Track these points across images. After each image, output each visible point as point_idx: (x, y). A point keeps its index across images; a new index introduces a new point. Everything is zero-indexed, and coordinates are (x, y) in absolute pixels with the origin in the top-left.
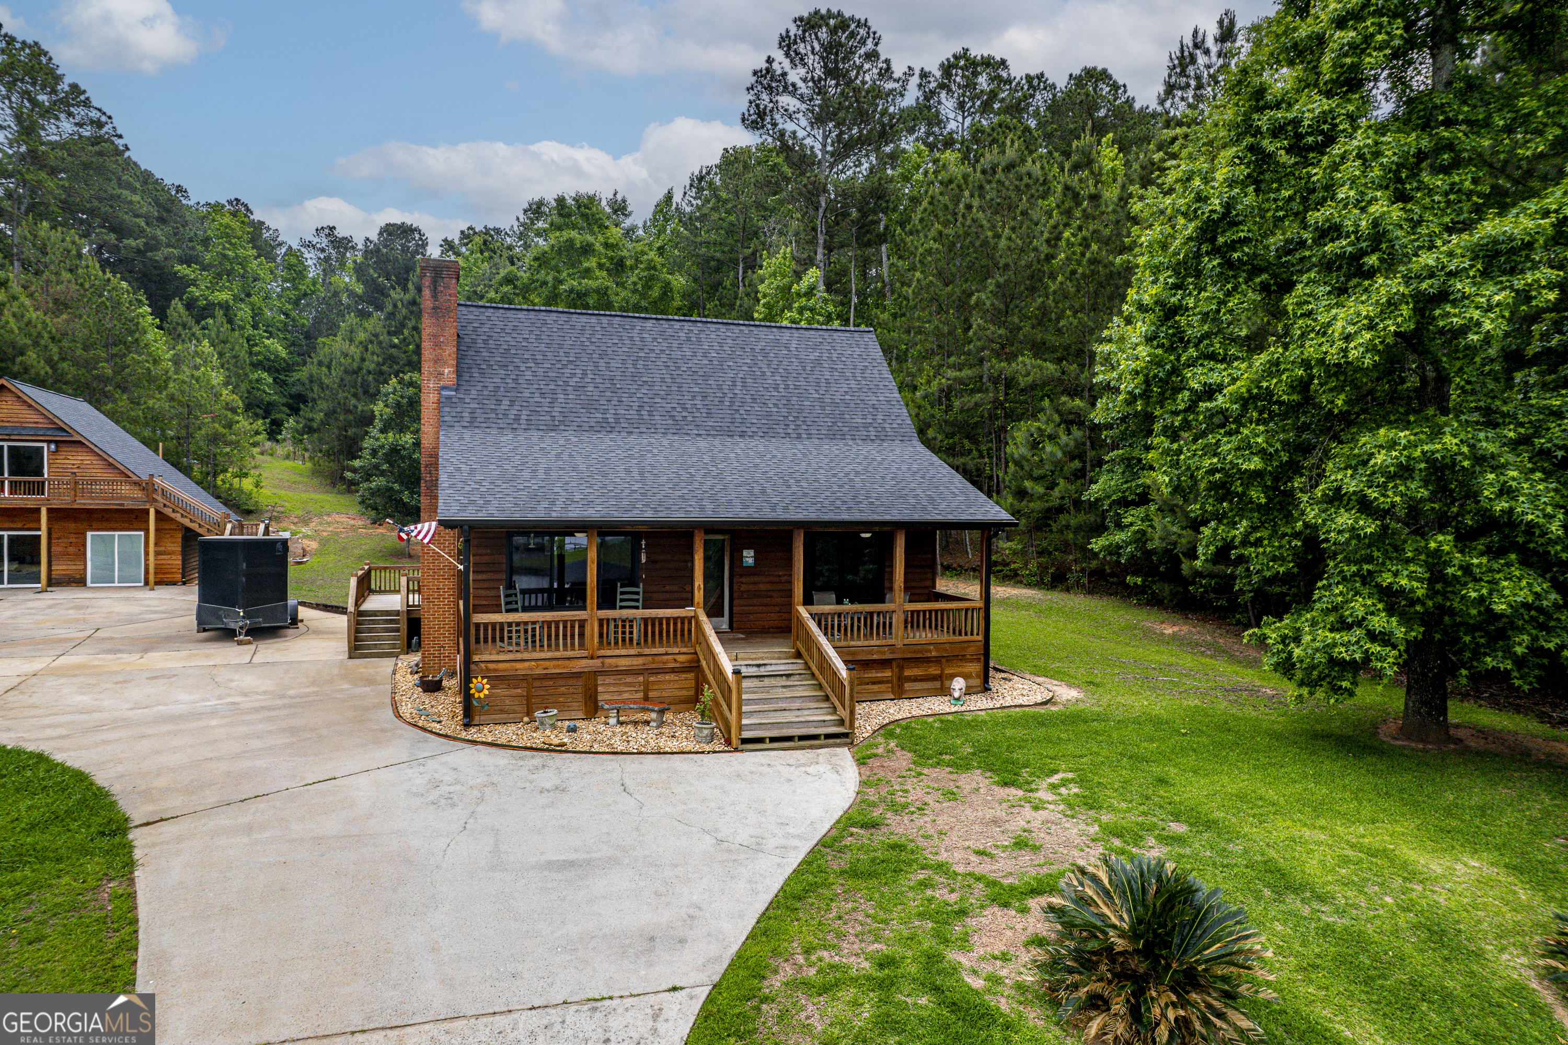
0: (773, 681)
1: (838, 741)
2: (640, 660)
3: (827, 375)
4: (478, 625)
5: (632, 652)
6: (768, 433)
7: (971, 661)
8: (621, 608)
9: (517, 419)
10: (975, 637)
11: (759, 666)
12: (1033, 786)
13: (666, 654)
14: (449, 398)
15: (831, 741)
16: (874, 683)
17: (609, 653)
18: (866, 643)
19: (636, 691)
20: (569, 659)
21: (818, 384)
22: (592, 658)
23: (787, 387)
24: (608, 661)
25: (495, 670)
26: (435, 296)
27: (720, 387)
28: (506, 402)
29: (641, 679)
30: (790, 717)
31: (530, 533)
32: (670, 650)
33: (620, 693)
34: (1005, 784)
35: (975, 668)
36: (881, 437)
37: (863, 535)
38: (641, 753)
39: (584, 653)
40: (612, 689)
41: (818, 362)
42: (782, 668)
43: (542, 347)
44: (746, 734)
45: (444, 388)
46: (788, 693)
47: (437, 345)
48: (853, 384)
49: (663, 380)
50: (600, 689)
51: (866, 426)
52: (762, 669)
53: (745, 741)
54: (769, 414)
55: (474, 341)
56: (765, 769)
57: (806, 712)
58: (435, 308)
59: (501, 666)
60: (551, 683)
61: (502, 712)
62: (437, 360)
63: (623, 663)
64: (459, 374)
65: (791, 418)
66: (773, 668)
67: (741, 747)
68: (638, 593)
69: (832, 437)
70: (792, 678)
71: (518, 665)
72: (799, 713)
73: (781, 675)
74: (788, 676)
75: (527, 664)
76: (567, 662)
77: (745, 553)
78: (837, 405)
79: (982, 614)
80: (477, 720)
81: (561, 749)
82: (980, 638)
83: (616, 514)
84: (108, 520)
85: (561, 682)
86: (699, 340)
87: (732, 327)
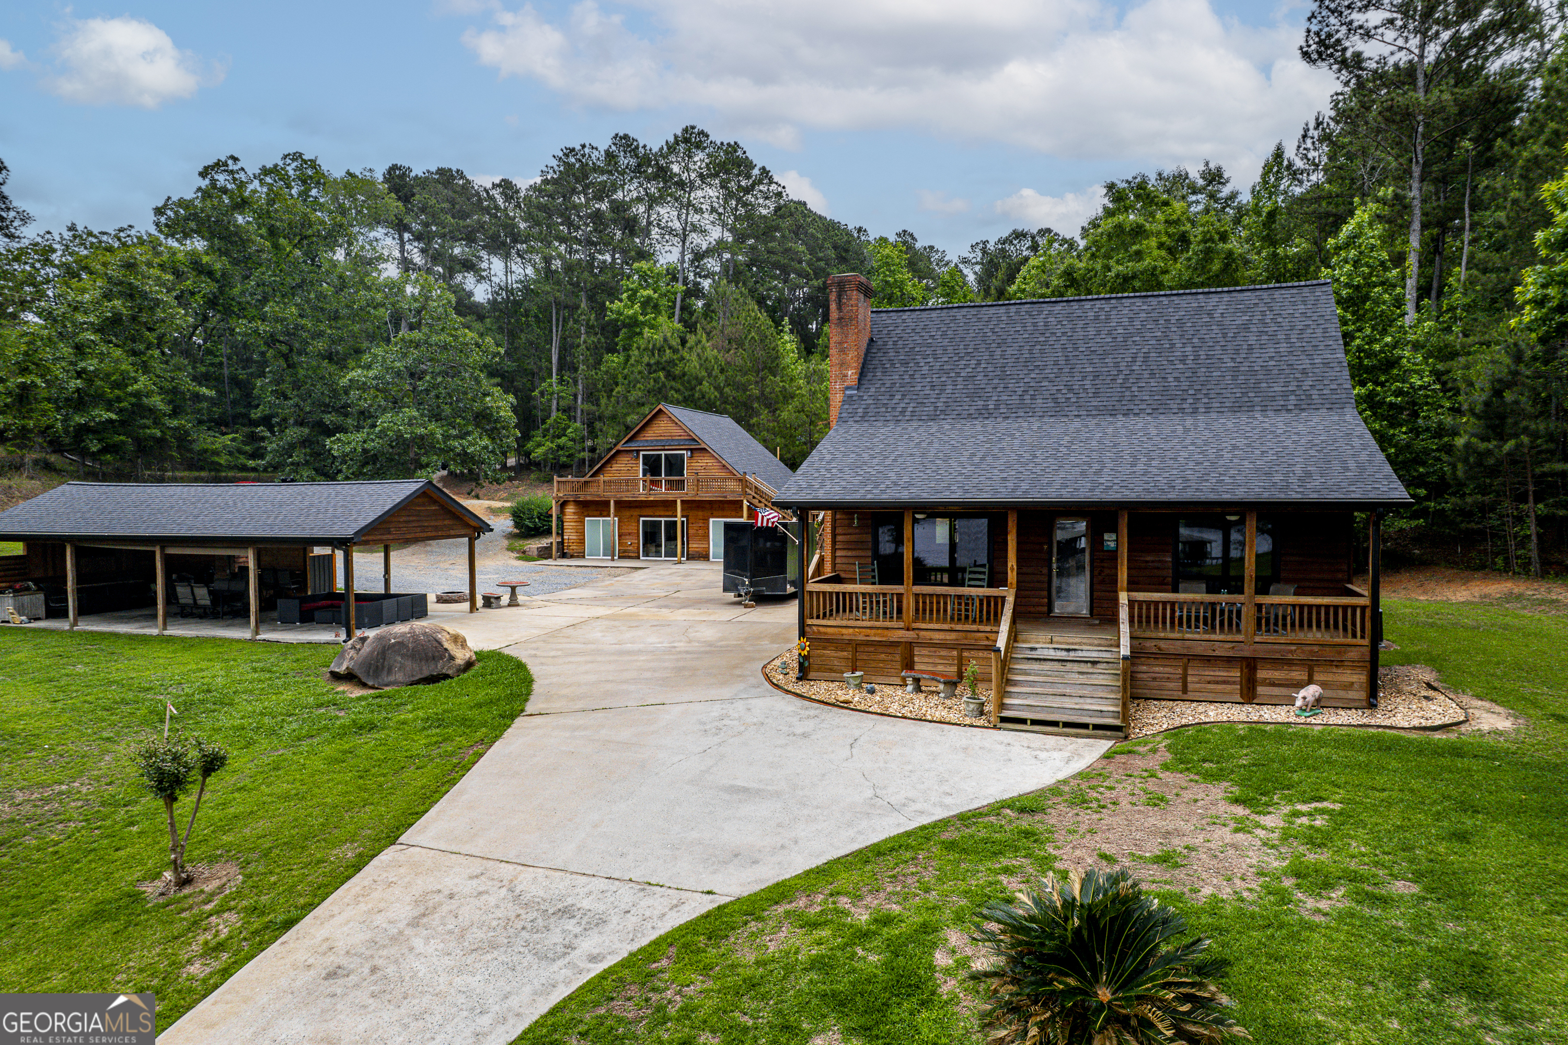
0: (1077, 667)
1: (1109, 733)
2: (953, 636)
3: (1252, 339)
4: (811, 593)
5: (945, 627)
6: (1157, 410)
7: (1353, 668)
8: (969, 586)
9: (903, 412)
10: (1358, 641)
11: (1068, 650)
12: (1271, 809)
13: (978, 631)
14: (851, 396)
15: (1100, 732)
16: (1217, 683)
17: (923, 626)
18: (1207, 637)
19: (951, 665)
20: (887, 628)
21: (1237, 352)
22: (908, 629)
23: (1197, 357)
24: (922, 633)
25: (825, 634)
26: (840, 308)
27: (1117, 365)
28: (898, 397)
29: (955, 653)
30: (1068, 703)
31: (854, 513)
32: (982, 628)
33: (935, 664)
34: (1237, 801)
35: (1359, 678)
36: (1305, 404)
37: (1228, 518)
38: (905, 718)
39: (901, 624)
40: (926, 660)
41: (1246, 327)
42: (1095, 654)
43: (946, 342)
44: (1006, 714)
45: (848, 388)
46: (1083, 679)
47: (843, 351)
48: (1283, 347)
49: (1056, 363)
50: (916, 659)
51: (1285, 395)
52: (1072, 654)
53: (1004, 720)
54: (1166, 389)
55: (885, 343)
56: (1002, 748)
57: (1089, 700)
58: (840, 319)
59: (829, 630)
60: (872, 649)
61: (831, 670)
62: (842, 364)
63: (938, 636)
64: (862, 375)
65: (1191, 392)
66: (1080, 654)
67: (999, 725)
68: (984, 573)
69: (1236, 408)
70: (1099, 666)
71: (844, 631)
72: (1081, 700)
73: (1087, 662)
74: (1094, 663)
75: (851, 630)
76: (886, 632)
77: (1106, 536)
78: (1254, 373)
79: (1368, 613)
80: (812, 675)
81: (845, 705)
82: (1366, 642)
83: (925, 495)
84: (723, 509)
85: (881, 649)
86: (1108, 318)
87: (1150, 299)
